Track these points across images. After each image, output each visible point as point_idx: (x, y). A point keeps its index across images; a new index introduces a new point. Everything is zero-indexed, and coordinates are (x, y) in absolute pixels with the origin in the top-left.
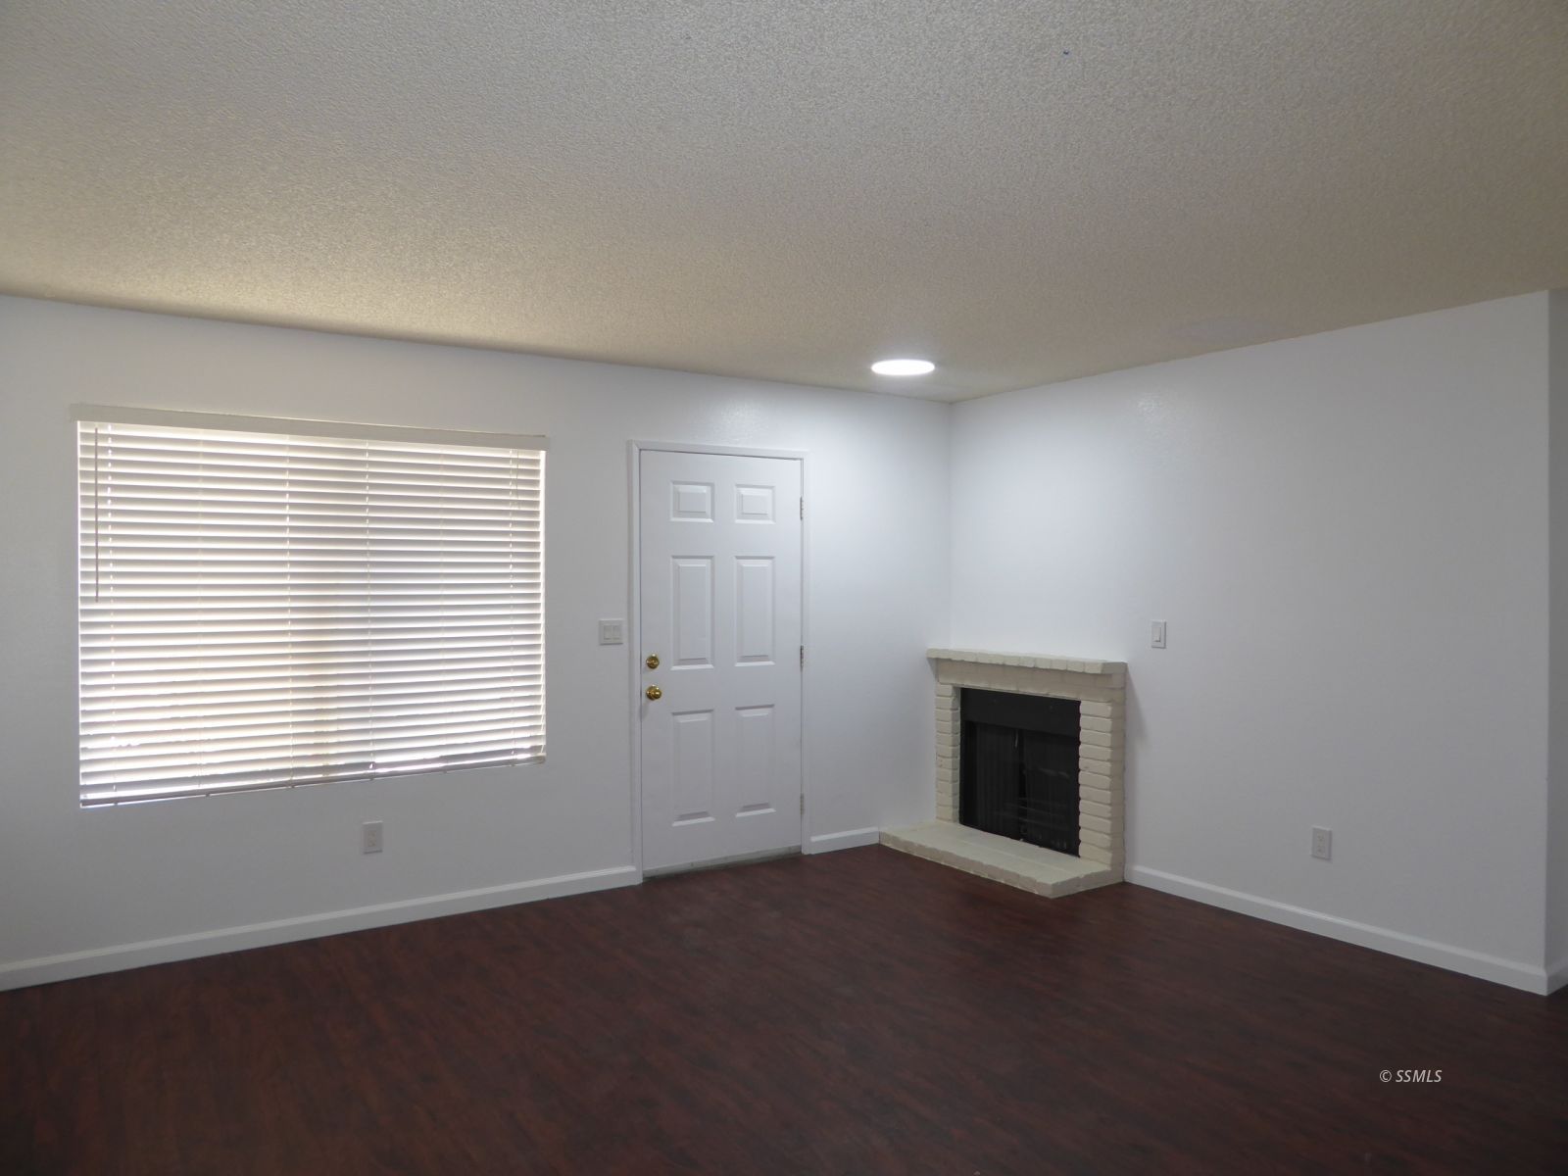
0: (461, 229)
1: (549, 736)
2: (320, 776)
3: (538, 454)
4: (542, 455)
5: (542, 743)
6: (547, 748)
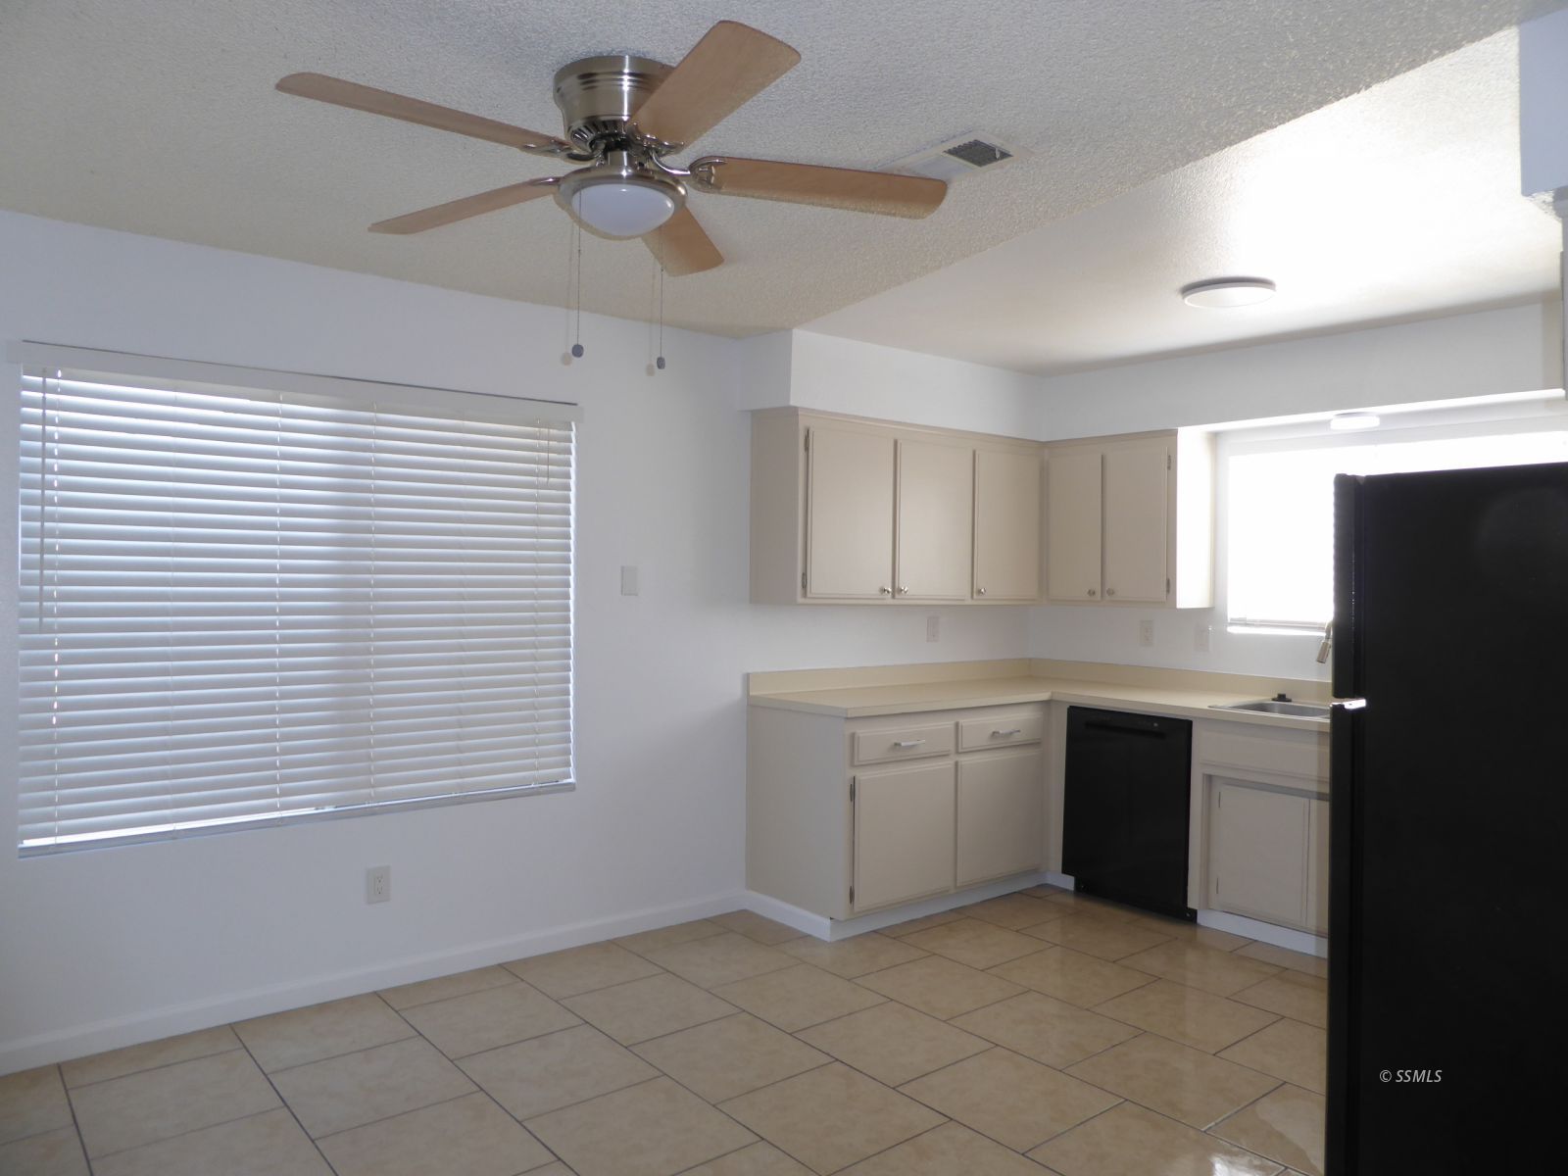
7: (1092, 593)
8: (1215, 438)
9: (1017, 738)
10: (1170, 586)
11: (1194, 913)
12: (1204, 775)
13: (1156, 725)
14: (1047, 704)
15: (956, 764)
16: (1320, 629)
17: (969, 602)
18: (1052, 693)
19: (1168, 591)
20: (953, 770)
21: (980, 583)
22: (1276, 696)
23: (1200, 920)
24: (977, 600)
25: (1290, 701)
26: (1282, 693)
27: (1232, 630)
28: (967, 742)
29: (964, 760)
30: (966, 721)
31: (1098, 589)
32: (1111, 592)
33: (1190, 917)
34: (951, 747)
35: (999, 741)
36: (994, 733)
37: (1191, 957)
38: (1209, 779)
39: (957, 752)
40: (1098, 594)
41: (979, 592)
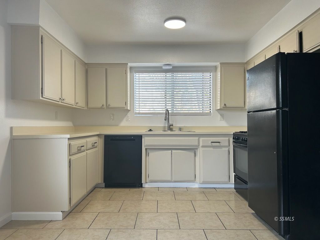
13: (132, 137)
14: (98, 135)
18: (99, 132)
19: (126, 105)
22: (149, 130)
23: (143, 186)
24: (76, 106)
25: (152, 131)
28: (88, 146)
30: (88, 140)
32: (109, 105)
36: (92, 144)
38: (147, 149)
39: (87, 150)
40: (105, 106)
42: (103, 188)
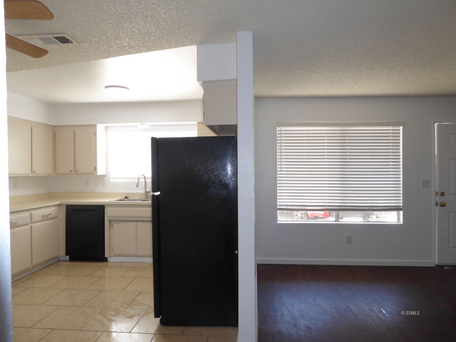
0: (382, 61)
1: (403, 203)
2: (338, 208)
3: (400, 128)
4: (401, 128)
5: (401, 205)
6: (403, 206)
7: (71, 171)
8: (106, 128)
9: (51, 216)
10: (95, 169)
11: (107, 258)
12: (108, 220)
13: (94, 208)
14: (59, 205)
15: (31, 227)
16: (136, 179)
17: (31, 175)
18: (61, 202)
19: (95, 170)
20: (30, 229)
21: (34, 169)
22: (125, 197)
23: (108, 260)
24: (33, 174)
25: (128, 198)
26: (126, 196)
27: (112, 180)
28: (34, 219)
29: (33, 225)
30: (33, 212)
31: (73, 170)
32: (77, 171)
33: (105, 260)
34: (29, 221)
35: (45, 218)
36: (43, 216)
37: (107, 270)
38: (110, 221)
39: (31, 223)
40: (73, 172)
41: (34, 172)
42: (66, 261)
